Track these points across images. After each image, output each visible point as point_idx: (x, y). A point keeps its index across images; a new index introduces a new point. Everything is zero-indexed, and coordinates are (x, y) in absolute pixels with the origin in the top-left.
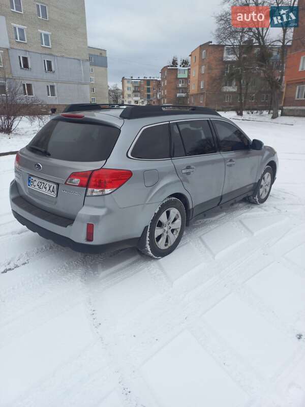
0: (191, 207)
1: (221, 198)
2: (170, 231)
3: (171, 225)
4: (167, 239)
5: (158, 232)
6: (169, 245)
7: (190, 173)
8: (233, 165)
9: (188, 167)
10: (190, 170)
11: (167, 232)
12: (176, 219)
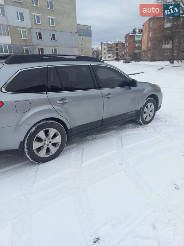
0: (69, 127)
2: (50, 145)
3: (51, 140)
4: (48, 150)
5: (36, 145)
6: (51, 154)
7: (65, 103)
8: (111, 98)
9: (63, 99)
10: (65, 101)
11: (48, 145)
12: (55, 136)
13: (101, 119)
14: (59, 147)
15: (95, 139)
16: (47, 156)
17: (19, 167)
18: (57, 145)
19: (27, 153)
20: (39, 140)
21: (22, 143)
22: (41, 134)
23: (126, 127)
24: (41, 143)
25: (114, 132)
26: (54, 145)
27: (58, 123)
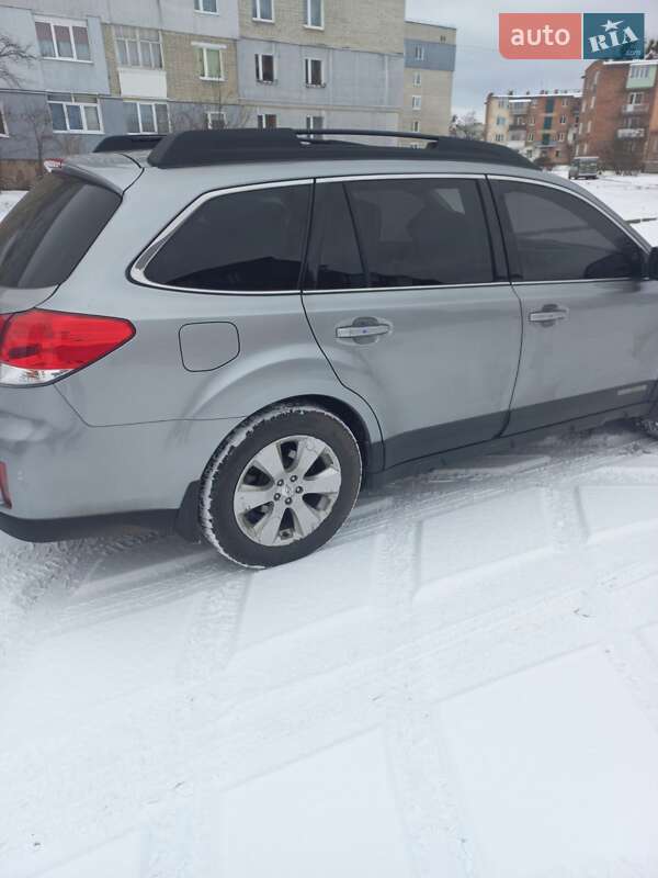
0: (374, 437)
1: (507, 416)
2: (298, 500)
3: (300, 482)
4: (288, 520)
5: (246, 498)
6: (297, 536)
7: (370, 338)
8: (557, 323)
9: (364, 321)
10: (371, 330)
11: (289, 501)
12: (319, 466)
13: (504, 408)
14: (329, 510)
15: (465, 483)
16: (280, 542)
17: (178, 572)
18: (323, 501)
19: (209, 525)
20: (259, 479)
21: (195, 489)
22: (268, 458)
23: (596, 446)
24: (264, 493)
25: (546, 464)
26: (312, 500)
27: (333, 416)
